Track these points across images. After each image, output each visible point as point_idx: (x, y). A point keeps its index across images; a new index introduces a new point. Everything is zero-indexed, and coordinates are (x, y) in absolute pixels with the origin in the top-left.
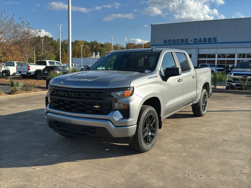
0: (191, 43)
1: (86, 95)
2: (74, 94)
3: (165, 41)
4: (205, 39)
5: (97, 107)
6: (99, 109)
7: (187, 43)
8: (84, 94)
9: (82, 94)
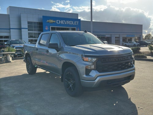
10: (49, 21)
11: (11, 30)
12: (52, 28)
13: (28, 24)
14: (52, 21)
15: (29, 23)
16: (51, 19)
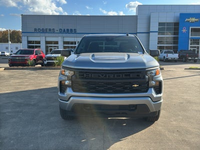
0: (57, 32)
1: (126, 75)
2: (113, 75)
3: (35, 30)
4: (68, 30)
5: (136, 86)
6: (137, 88)
7: (54, 32)
8: (124, 75)
9: (121, 75)
10: (188, 20)
11: (138, 34)
12: (192, 29)
13: (159, 26)
14: (194, 20)
15: (160, 24)
16: (192, 17)
